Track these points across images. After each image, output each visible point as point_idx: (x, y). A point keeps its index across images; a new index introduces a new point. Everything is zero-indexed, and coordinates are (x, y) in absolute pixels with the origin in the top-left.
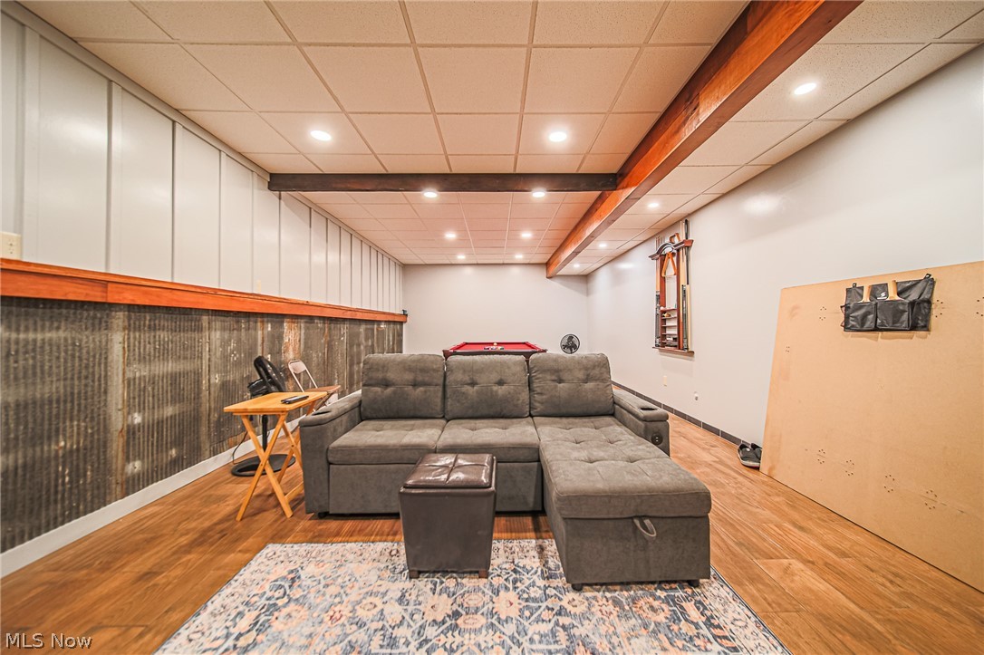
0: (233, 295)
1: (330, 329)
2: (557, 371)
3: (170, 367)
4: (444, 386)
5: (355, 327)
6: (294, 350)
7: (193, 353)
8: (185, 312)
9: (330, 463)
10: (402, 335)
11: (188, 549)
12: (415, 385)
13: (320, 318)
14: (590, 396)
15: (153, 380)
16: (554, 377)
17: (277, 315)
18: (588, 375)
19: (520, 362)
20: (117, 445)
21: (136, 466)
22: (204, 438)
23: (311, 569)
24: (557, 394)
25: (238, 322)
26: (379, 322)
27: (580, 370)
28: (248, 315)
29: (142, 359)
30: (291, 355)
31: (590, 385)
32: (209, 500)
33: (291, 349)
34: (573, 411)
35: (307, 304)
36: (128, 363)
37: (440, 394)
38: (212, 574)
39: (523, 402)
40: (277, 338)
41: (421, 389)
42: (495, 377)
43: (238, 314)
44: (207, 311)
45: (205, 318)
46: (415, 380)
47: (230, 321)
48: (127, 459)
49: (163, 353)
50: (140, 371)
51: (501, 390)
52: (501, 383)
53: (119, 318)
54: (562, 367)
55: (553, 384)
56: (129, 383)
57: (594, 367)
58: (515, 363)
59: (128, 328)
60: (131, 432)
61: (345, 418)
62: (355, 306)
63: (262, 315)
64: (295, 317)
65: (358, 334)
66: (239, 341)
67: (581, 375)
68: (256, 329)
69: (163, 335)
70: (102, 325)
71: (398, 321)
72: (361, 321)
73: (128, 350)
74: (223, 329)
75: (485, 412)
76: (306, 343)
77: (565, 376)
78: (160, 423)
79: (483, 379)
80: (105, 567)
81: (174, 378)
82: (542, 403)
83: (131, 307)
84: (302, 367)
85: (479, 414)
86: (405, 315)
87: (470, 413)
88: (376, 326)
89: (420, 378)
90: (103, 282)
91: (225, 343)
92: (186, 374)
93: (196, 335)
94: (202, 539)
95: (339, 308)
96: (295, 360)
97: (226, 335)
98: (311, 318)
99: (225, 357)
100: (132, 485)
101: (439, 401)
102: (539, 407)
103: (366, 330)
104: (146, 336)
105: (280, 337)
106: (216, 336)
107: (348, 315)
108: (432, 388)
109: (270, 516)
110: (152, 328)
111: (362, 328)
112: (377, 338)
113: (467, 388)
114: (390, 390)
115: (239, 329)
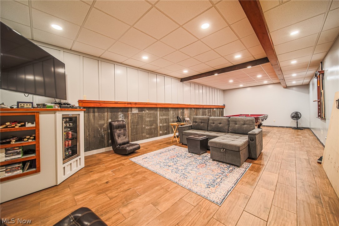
0: (174, 104)
1: (196, 110)
2: (235, 121)
3: (165, 117)
4: (208, 124)
5: (204, 110)
6: (187, 115)
7: (168, 115)
8: (167, 108)
9: (183, 135)
10: (223, 112)
11: (165, 144)
12: (202, 123)
13: (193, 108)
14: (244, 129)
15: (163, 119)
16: (235, 123)
17: (183, 108)
18: (245, 123)
19: (226, 119)
20: (159, 128)
21: (161, 132)
22: (170, 130)
23: (177, 148)
24: (235, 127)
25: (175, 109)
26: (213, 108)
27: (242, 121)
28: (177, 108)
29: (162, 116)
30: (186, 116)
31: (245, 126)
32: (169, 140)
33: (186, 115)
34: (239, 132)
35: (190, 105)
36: (160, 116)
37: (207, 125)
38: (166, 146)
39: (226, 128)
40: (183, 113)
41: (203, 124)
42: (219, 122)
43: (175, 108)
44: (170, 108)
45: (170, 109)
46: (201, 122)
47: (174, 109)
48: (160, 131)
49: (164, 115)
50: (161, 118)
51: (220, 125)
52: (220, 123)
53: (159, 109)
54: (237, 121)
55: (234, 125)
56: (160, 119)
57: (247, 121)
58: (225, 119)
59: (159, 111)
60: (160, 127)
61: (187, 128)
62: (204, 104)
63: (180, 108)
64: (187, 108)
65: (205, 112)
66: (175, 113)
67: (242, 123)
68: (179, 111)
69: (164, 112)
70: (157, 111)
71: (222, 108)
72: (206, 108)
73: (160, 114)
74: (173, 111)
75: (216, 130)
76: (190, 114)
77: (238, 123)
78: (164, 126)
79: (216, 122)
80: (157, 143)
81: (166, 119)
82: (231, 129)
83: (160, 108)
84: (188, 119)
85: (214, 130)
86: (224, 106)
87: (213, 130)
88: (212, 110)
89: (202, 121)
90: (156, 104)
91: (173, 114)
92: (167, 118)
93: (168, 112)
94: (167, 143)
95: (198, 105)
96: (187, 117)
97: (173, 112)
98: (191, 108)
99: (173, 116)
100: (161, 135)
101: (207, 127)
102: (230, 130)
103: (208, 111)
104: (162, 112)
105: (184, 113)
106: (172, 112)
107: (201, 107)
108: (205, 124)
109: (176, 143)
110: (162, 111)
111: (207, 110)
112: (213, 113)
113: (212, 124)
114: (197, 123)
115: (176, 111)
